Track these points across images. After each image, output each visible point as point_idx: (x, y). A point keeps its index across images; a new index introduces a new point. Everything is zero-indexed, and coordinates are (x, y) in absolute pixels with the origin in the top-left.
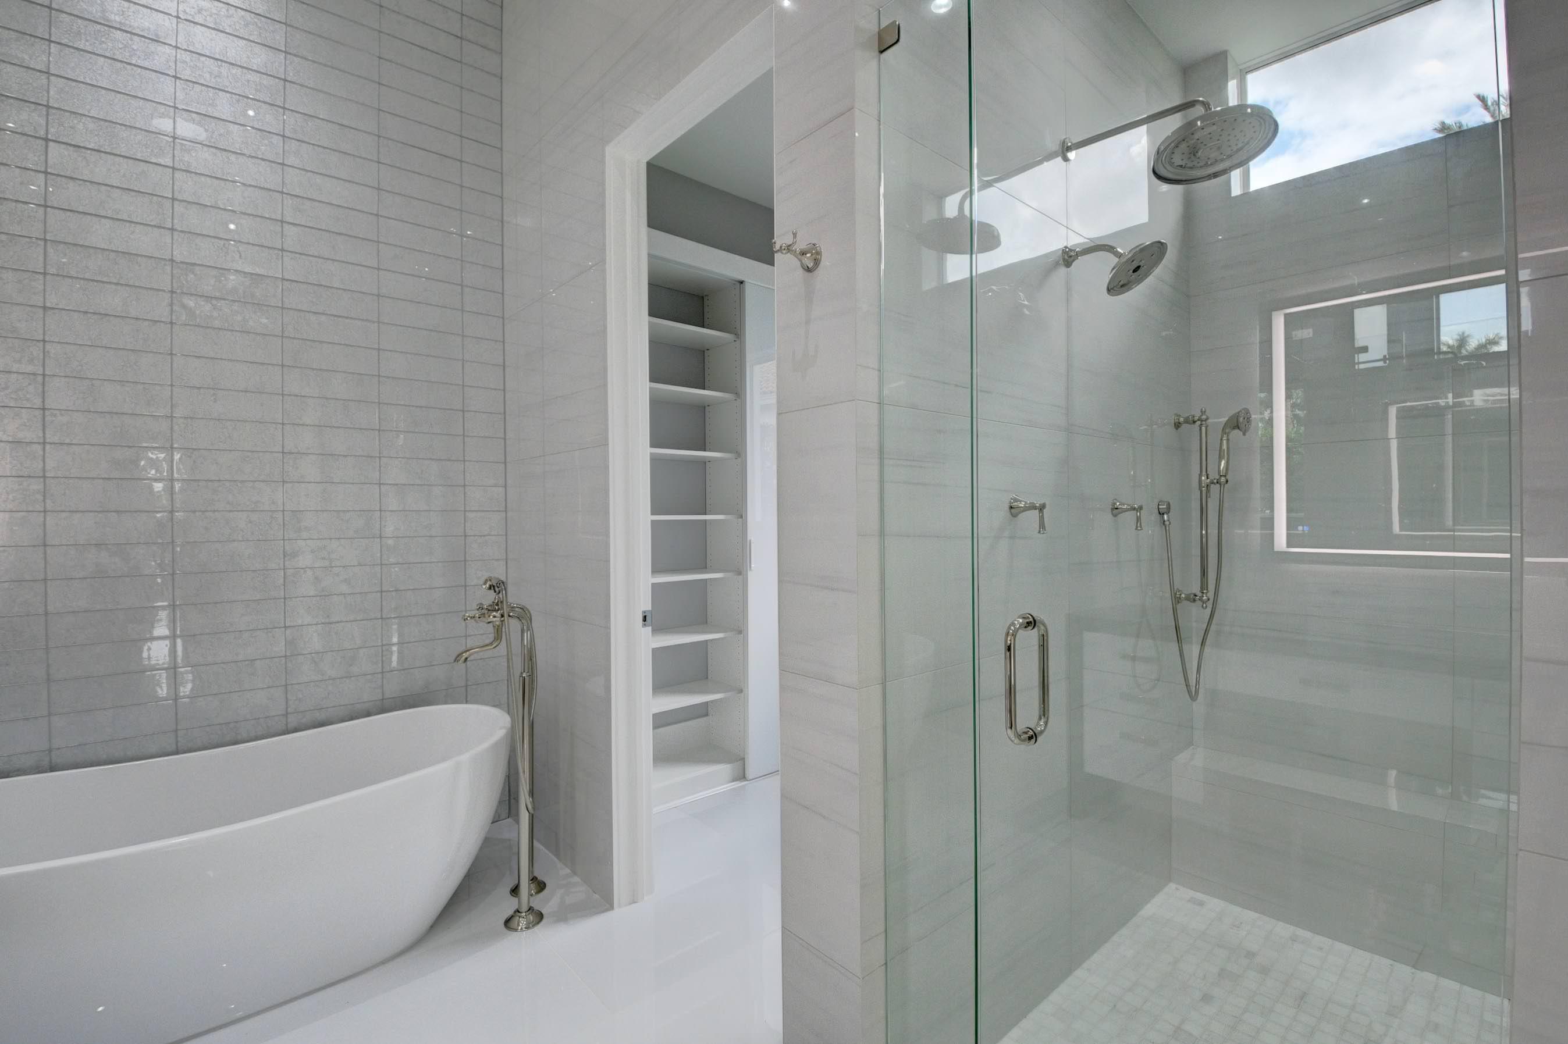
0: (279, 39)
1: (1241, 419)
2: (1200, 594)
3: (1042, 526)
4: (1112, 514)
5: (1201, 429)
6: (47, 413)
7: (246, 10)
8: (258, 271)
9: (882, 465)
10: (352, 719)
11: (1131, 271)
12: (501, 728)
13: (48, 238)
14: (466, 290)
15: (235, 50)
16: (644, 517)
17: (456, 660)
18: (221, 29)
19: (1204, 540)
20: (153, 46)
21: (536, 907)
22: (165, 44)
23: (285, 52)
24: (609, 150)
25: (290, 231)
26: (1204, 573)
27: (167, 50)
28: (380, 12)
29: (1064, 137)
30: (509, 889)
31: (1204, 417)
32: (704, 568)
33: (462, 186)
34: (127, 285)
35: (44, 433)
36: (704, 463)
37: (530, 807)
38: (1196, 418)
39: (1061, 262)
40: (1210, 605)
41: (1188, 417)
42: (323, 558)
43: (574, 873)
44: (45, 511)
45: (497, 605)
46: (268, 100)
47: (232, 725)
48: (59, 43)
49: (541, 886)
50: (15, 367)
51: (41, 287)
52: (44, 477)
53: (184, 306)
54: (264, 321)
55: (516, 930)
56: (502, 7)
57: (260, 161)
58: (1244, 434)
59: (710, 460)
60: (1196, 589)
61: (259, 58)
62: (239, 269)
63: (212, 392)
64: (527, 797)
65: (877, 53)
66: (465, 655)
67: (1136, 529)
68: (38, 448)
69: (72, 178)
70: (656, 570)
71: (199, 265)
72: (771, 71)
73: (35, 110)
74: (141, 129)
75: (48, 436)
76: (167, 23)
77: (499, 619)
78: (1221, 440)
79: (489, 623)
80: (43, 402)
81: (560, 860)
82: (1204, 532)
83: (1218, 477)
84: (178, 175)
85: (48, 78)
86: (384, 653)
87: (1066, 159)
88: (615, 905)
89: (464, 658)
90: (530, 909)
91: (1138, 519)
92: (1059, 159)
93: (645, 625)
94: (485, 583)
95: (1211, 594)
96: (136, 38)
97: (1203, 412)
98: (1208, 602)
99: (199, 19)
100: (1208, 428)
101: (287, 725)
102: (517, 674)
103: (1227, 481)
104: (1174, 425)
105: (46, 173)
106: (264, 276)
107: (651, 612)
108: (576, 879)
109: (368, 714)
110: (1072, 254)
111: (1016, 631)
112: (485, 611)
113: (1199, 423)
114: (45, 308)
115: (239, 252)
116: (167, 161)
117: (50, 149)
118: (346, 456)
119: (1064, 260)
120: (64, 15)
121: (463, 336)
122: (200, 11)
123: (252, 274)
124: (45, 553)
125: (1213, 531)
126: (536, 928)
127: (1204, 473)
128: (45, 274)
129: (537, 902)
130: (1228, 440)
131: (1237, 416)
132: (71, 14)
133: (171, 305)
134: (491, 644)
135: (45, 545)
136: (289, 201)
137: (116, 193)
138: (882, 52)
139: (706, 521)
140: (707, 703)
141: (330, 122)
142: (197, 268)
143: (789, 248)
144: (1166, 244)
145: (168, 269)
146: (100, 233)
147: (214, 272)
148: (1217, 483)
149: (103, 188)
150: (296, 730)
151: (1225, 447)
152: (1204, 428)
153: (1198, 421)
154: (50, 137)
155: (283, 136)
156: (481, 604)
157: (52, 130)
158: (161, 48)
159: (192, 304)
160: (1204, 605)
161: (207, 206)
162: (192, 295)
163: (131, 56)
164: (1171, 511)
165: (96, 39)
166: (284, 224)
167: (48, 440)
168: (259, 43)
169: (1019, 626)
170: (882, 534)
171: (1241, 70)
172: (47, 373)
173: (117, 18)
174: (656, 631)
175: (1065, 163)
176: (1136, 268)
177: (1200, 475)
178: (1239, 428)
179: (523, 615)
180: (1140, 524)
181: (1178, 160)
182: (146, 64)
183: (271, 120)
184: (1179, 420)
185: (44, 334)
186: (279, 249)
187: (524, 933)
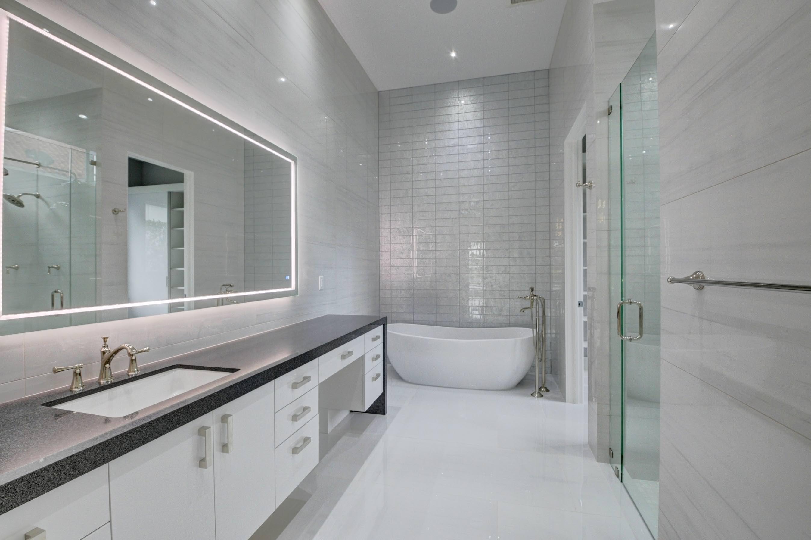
8: (478, 200)
13: (436, 203)
17: (521, 311)
18: (468, 136)
20: (454, 148)
22: (457, 146)
23: (483, 135)
24: (566, 141)
34: (450, 210)
42: (494, 279)
44: (436, 266)
45: (532, 295)
46: (480, 151)
48: (437, 156)
49: (547, 389)
55: (534, 396)
56: (549, 87)
57: (478, 169)
61: (477, 140)
65: (608, 115)
69: (440, 187)
70: (584, 289)
73: (433, 173)
74: (452, 170)
84: (460, 179)
88: (566, 401)
89: (523, 311)
90: (539, 393)
96: (451, 148)
105: (435, 187)
116: (458, 177)
117: (436, 182)
124: (436, 276)
126: (539, 398)
132: (439, 148)
133: (459, 213)
134: (530, 307)
135: (436, 274)
136: (485, 178)
137: (447, 188)
142: (464, 203)
145: (458, 204)
146: (445, 199)
147: (468, 203)
157: (436, 177)
158: (456, 148)
159: (463, 212)
161: (466, 186)
162: (463, 210)
163: (450, 153)
165: (444, 151)
166: (484, 185)
168: (476, 136)
173: (447, 144)
182: (453, 153)
183: (480, 156)
186: (483, 193)
187: (537, 399)
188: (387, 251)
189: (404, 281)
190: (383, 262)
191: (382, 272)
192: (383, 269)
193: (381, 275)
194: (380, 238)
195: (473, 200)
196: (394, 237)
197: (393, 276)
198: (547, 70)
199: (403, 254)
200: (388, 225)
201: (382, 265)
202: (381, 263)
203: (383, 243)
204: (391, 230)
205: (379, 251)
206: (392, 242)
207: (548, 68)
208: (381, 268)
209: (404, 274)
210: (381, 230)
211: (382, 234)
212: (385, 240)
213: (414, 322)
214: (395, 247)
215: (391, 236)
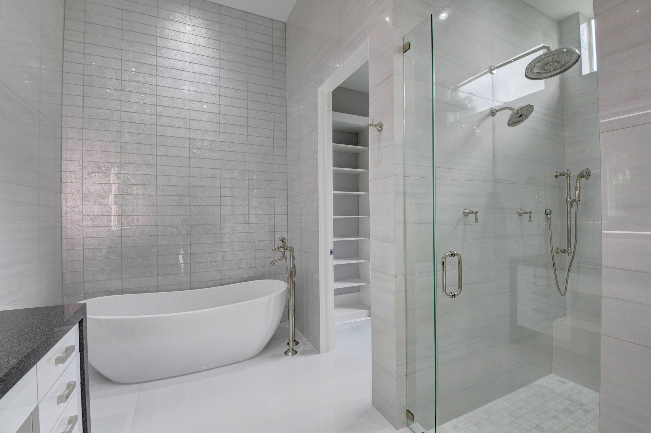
0: (217, 64)
1: (585, 173)
2: (567, 250)
3: (477, 219)
4: (518, 215)
5: (567, 178)
6: (158, 186)
7: (208, 56)
8: (213, 139)
9: (404, 198)
10: (240, 282)
11: (518, 117)
12: (285, 287)
13: (157, 134)
14: (275, 140)
15: (205, 70)
16: (331, 217)
17: (271, 264)
18: (201, 64)
19: (569, 226)
20: (183, 72)
21: (295, 349)
22: (186, 71)
23: (219, 68)
24: (319, 89)
25: (222, 126)
26: (569, 241)
27: (187, 73)
28: (247, 49)
29: (491, 65)
30: (287, 343)
31: (568, 173)
32: (358, 236)
33: (273, 104)
34: (177, 147)
35: (157, 192)
36: (358, 196)
37: (293, 314)
38: (565, 173)
39: (490, 114)
40: (572, 254)
41: (561, 173)
42: (232, 230)
43: (308, 340)
44: (157, 215)
45: (283, 246)
46: (215, 84)
47: (206, 282)
48: (159, 76)
49: (297, 343)
50: (150, 173)
51: (156, 149)
52: (157, 205)
53: (193, 152)
54: (215, 155)
55: (288, 355)
56: (285, 40)
57: (212, 104)
58: (587, 180)
59: (360, 195)
60: (566, 248)
61: (212, 71)
62: (208, 139)
63: (201, 178)
64: (292, 311)
66: (273, 262)
67: (529, 221)
68: (155, 197)
69: (163, 116)
70: (335, 236)
71: (197, 139)
72: (368, 61)
73: (153, 97)
74: (180, 99)
75: (158, 193)
76: (186, 65)
77: (283, 251)
78: (576, 182)
79: (280, 252)
80: (157, 183)
81: (304, 335)
82: (569, 223)
83: (575, 199)
84: (191, 111)
85: (156, 87)
86: (250, 261)
87: (492, 73)
88: (321, 352)
89: (273, 263)
90: (293, 349)
91: (530, 217)
92: (489, 74)
93: (331, 255)
94: (280, 239)
95: (572, 250)
96: (178, 71)
97: (568, 171)
98: (571, 253)
99: (195, 62)
100: (571, 177)
101: (221, 283)
102: (289, 269)
103: (579, 200)
104: (554, 176)
105: (156, 115)
106: (215, 141)
107: (333, 250)
108: (309, 343)
109: (245, 281)
110: (494, 111)
111: (446, 257)
112: (279, 248)
113: (566, 175)
114: (157, 155)
115: (207, 134)
116: (187, 108)
117: (157, 108)
118: (238, 197)
119: (491, 114)
120: (160, 67)
121: (274, 155)
122: (195, 59)
123: (211, 140)
124: (157, 228)
125: (573, 222)
126: (295, 356)
127: (569, 197)
128: (157, 145)
129: (295, 348)
130: (580, 182)
131: (583, 172)
132: (161, 67)
133: (189, 152)
134: (281, 259)
135: (157, 225)
136: (221, 116)
137: (174, 119)
138: (404, 52)
139: (358, 218)
140: (359, 286)
141: (233, 88)
142: (196, 140)
143: (371, 125)
144: (533, 105)
145: (188, 141)
146: (170, 132)
147: (201, 141)
148: (575, 201)
149: (171, 118)
150: (223, 285)
151: (578, 185)
152: (568, 178)
153: (567, 175)
154: (157, 104)
155: (219, 95)
156: (279, 246)
157: (157, 102)
158: (185, 73)
159: (195, 151)
160: (569, 255)
161: (198, 120)
162: (195, 148)
163: (177, 77)
164: (552, 213)
165: (168, 73)
166: (220, 124)
167: (158, 194)
168: (211, 66)
169: (448, 255)
170: (405, 223)
171: (588, 18)
172: (157, 174)
173: (173, 66)
174: (335, 258)
175: (492, 75)
176: (520, 116)
177: (567, 198)
178: (584, 177)
179: (292, 250)
180: (531, 219)
181: (536, 70)
182: (182, 78)
183: (215, 90)
184: (557, 174)
185: (157, 163)
186: (219, 132)
187: (291, 357)
188: (75, 193)
189: (106, 236)
190: (69, 210)
191: (67, 223)
192: (69, 219)
193: (64, 229)
194: (63, 174)
195: (207, 138)
196: (89, 173)
197: (86, 230)
198: (284, 23)
199: (104, 198)
200: (77, 155)
201: (67, 213)
202: (64, 210)
203: (69, 181)
204: (83, 163)
205: (61, 193)
206: (85, 181)
207: (285, 21)
208: (64, 218)
209: (107, 226)
210: (65, 161)
211: (66, 169)
212: (73, 178)
213: (122, 292)
214: (91, 187)
215: (83, 172)
